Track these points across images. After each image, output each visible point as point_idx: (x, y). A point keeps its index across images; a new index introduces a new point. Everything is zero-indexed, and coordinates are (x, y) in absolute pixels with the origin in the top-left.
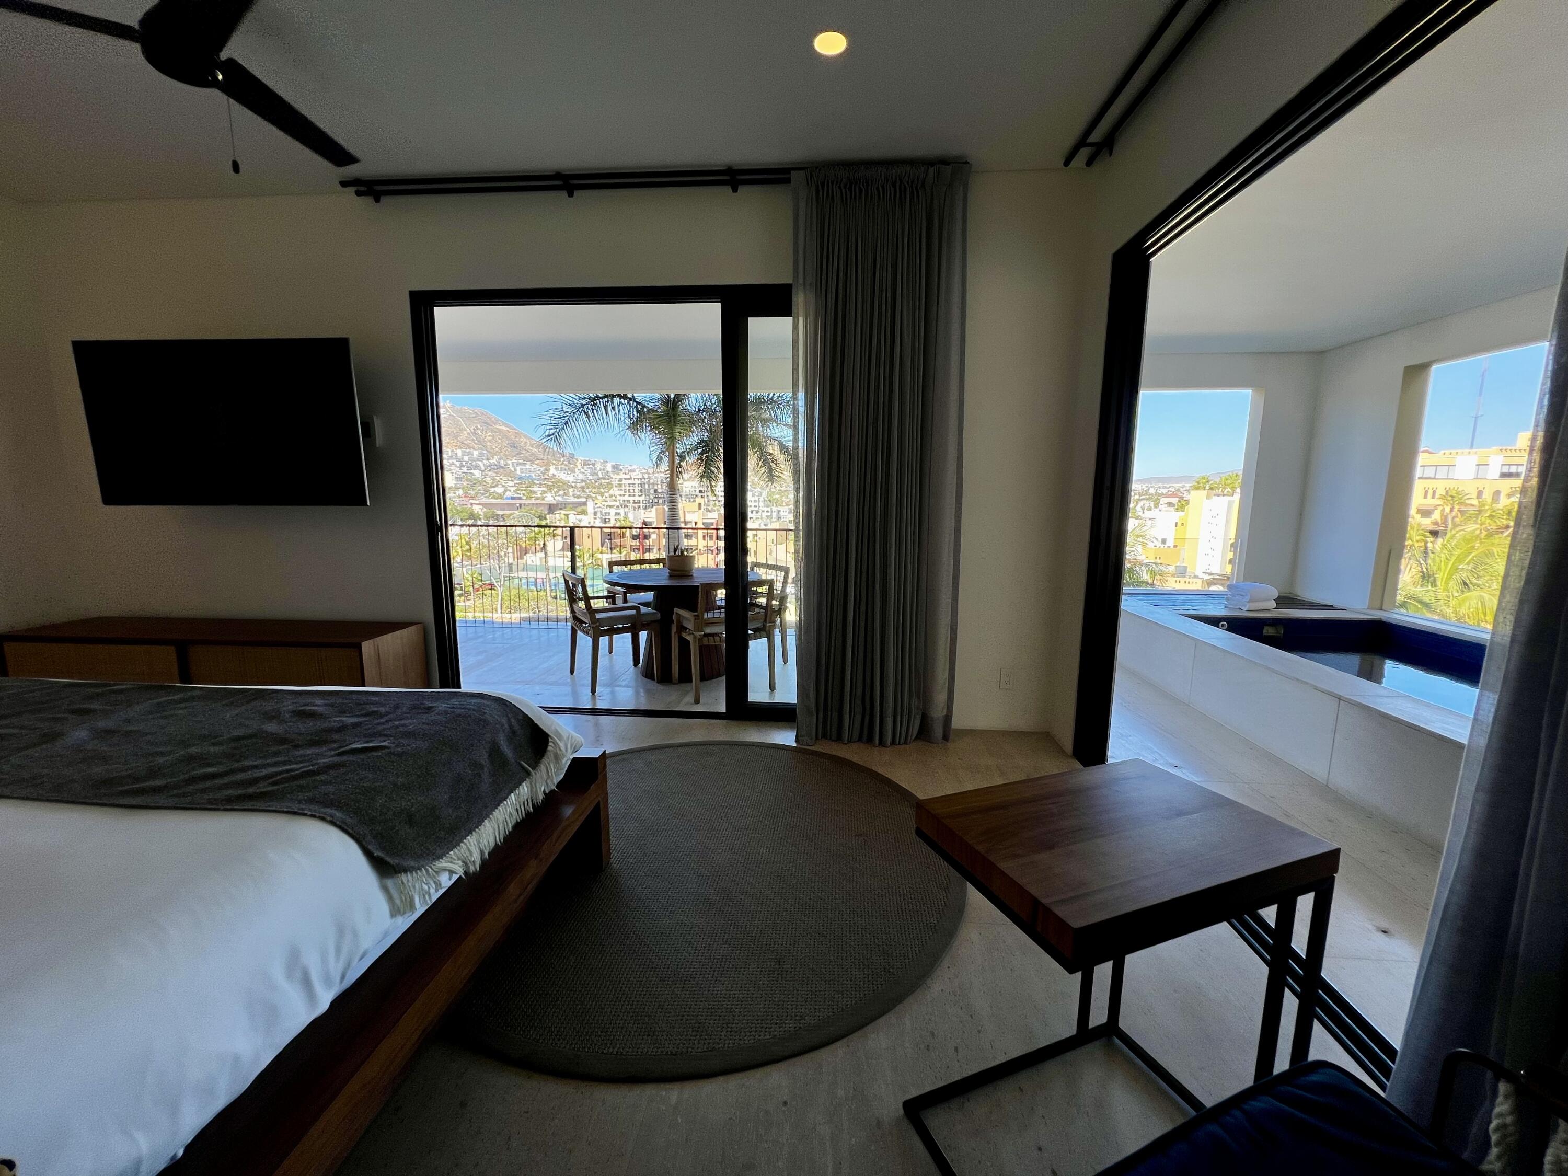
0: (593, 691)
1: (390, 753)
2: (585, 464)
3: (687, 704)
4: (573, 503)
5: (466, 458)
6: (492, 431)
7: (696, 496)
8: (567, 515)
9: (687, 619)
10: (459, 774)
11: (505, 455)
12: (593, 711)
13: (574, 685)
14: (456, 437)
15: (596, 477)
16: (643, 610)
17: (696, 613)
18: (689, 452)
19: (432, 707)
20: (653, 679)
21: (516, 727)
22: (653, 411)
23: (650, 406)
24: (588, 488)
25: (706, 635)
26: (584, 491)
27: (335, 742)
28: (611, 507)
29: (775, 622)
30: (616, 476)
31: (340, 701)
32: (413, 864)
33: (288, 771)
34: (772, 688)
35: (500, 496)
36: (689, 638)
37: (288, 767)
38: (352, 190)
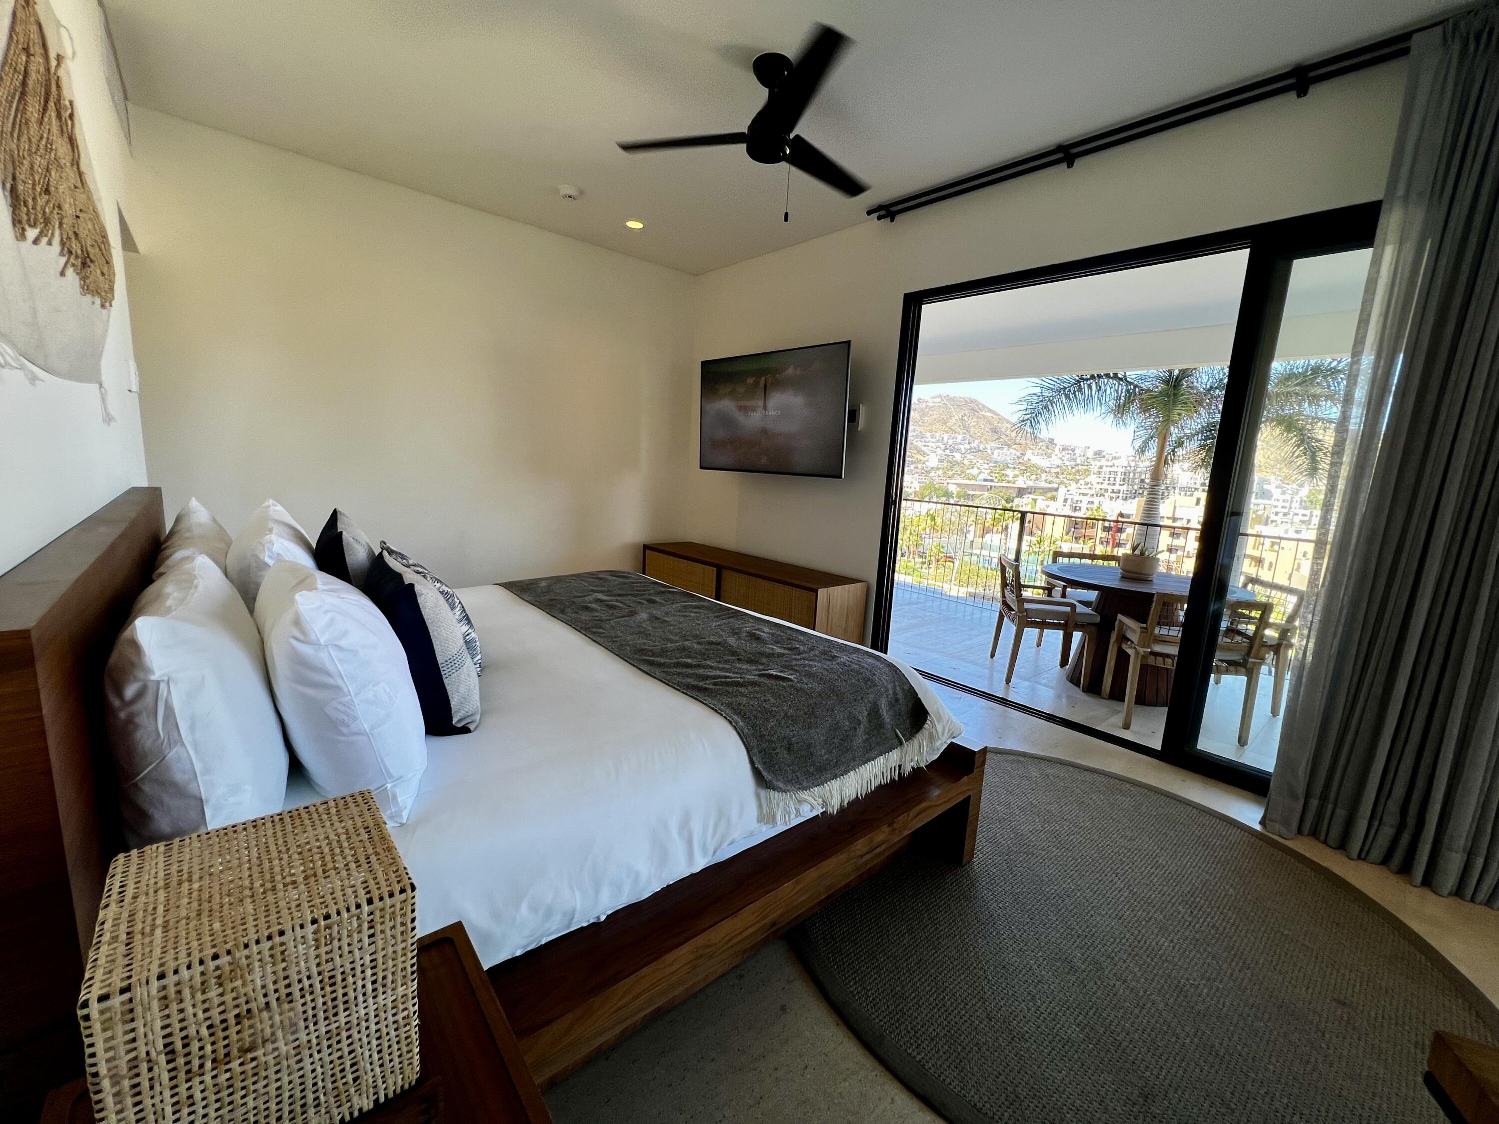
0: (1008, 681)
1: (792, 686)
2: (1064, 449)
3: (1113, 725)
4: (1043, 488)
5: (950, 442)
6: (978, 417)
7: (1196, 489)
8: (1035, 500)
9: (1134, 631)
10: (838, 723)
11: (986, 439)
12: (1004, 702)
13: (992, 669)
14: (945, 423)
15: (1073, 463)
16: (1080, 609)
17: (1145, 625)
18: (1190, 438)
19: (836, 657)
20: (1079, 687)
21: (900, 696)
22: (1148, 391)
23: (1145, 385)
24: (1063, 474)
25: (1152, 653)
26: (1057, 477)
27: (762, 664)
28: (1084, 494)
29: (1263, 659)
30: (1096, 462)
31: (779, 632)
32: (781, 785)
33: (726, 677)
34: (1242, 741)
35: (974, 478)
36: (1130, 652)
37: (727, 674)
38: (875, 215)
